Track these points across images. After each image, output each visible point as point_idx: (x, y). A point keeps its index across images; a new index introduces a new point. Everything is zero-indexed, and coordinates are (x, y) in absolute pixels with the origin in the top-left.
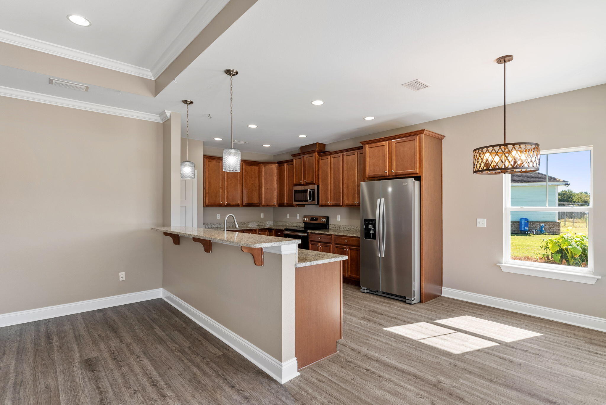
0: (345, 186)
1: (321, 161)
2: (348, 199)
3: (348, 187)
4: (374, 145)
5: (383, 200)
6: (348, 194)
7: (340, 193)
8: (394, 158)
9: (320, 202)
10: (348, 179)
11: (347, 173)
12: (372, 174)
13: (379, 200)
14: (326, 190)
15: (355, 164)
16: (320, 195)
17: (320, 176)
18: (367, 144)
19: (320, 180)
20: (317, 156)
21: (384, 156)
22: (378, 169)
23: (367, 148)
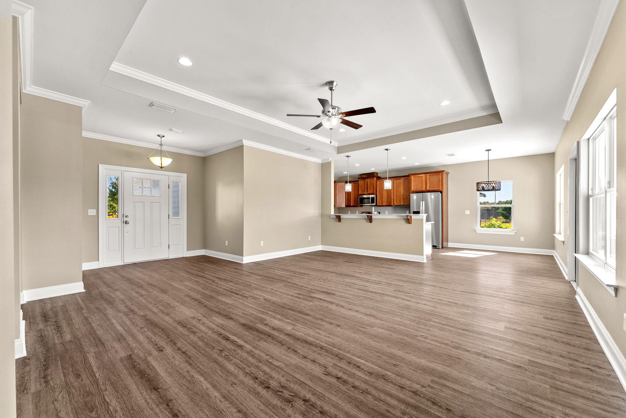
0: (395, 195)
1: (378, 182)
2: (396, 202)
3: (396, 196)
4: (416, 176)
5: (424, 202)
6: (396, 200)
7: (391, 199)
8: (428, 182)
9: (378, 204)
10: (396, 192)
11: (396, 189)
12: (415, 190)
13: (421, 202)
14: (382, 198)
15: (401, 184)
16: (378, 200)
17: (378, 190)
18: (412, 175)
19: (378, 192)
20: (376, 179)
21: (422, 181)
22: (419, 188)
23: (412, 177)
